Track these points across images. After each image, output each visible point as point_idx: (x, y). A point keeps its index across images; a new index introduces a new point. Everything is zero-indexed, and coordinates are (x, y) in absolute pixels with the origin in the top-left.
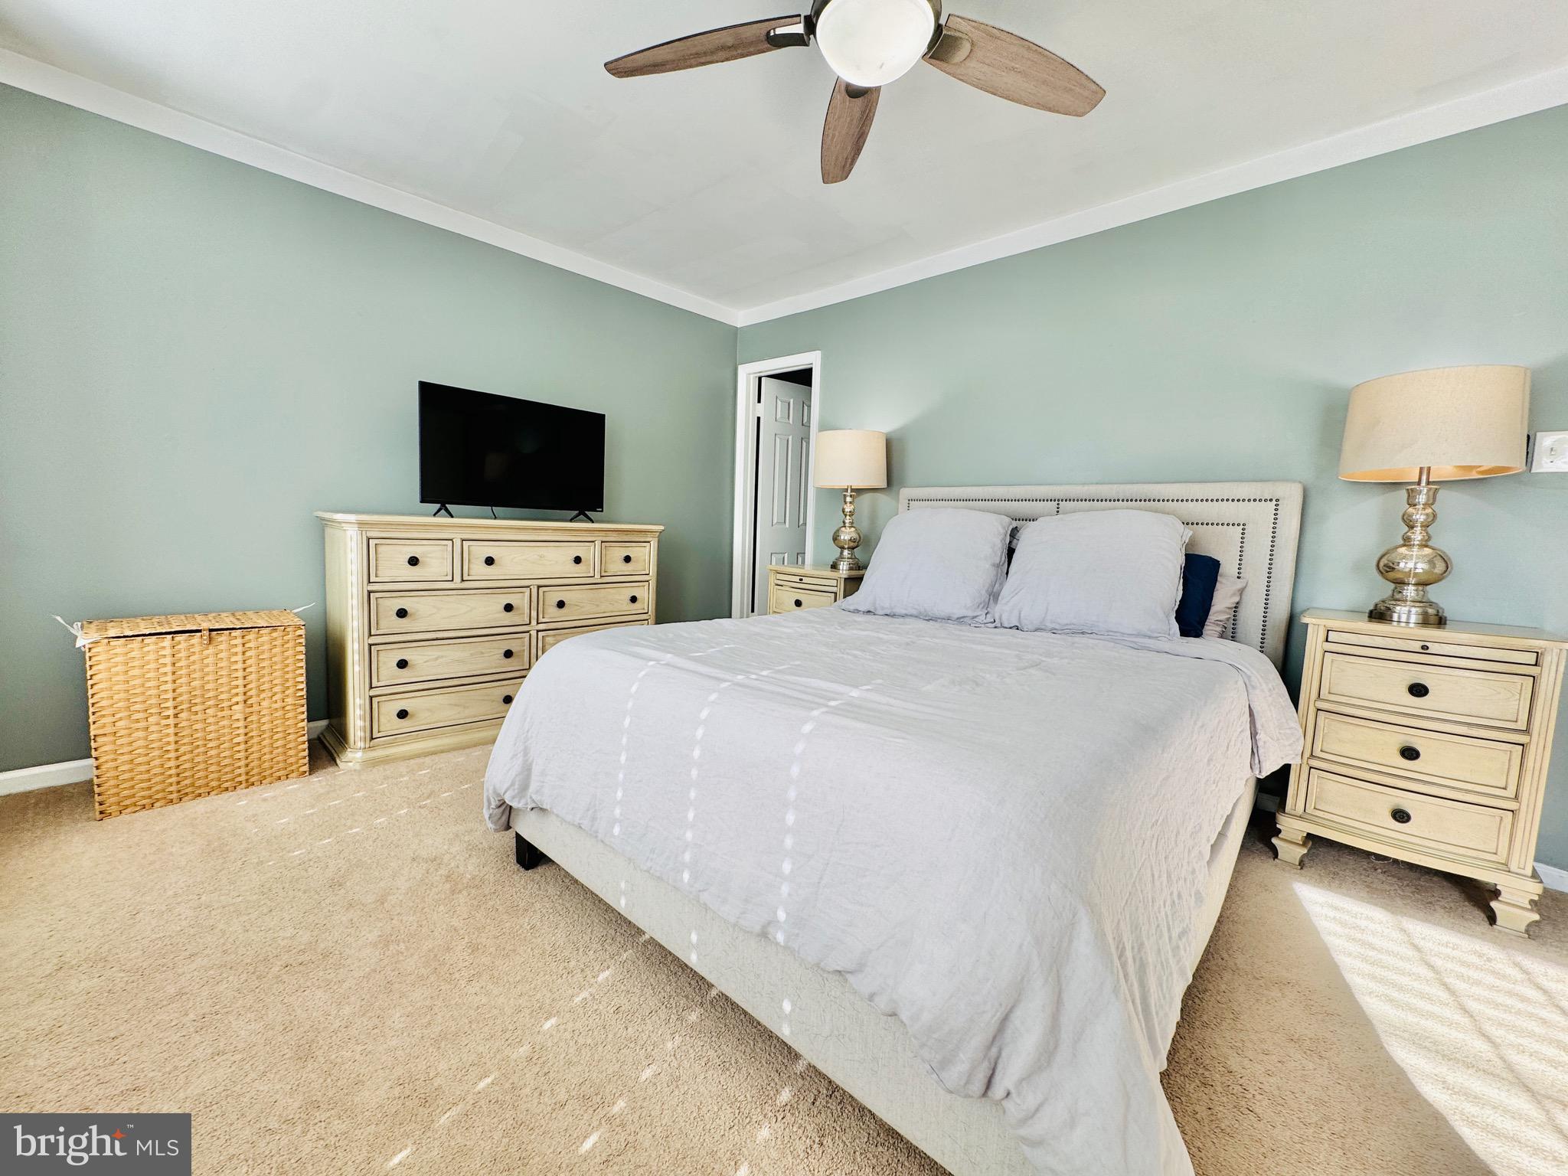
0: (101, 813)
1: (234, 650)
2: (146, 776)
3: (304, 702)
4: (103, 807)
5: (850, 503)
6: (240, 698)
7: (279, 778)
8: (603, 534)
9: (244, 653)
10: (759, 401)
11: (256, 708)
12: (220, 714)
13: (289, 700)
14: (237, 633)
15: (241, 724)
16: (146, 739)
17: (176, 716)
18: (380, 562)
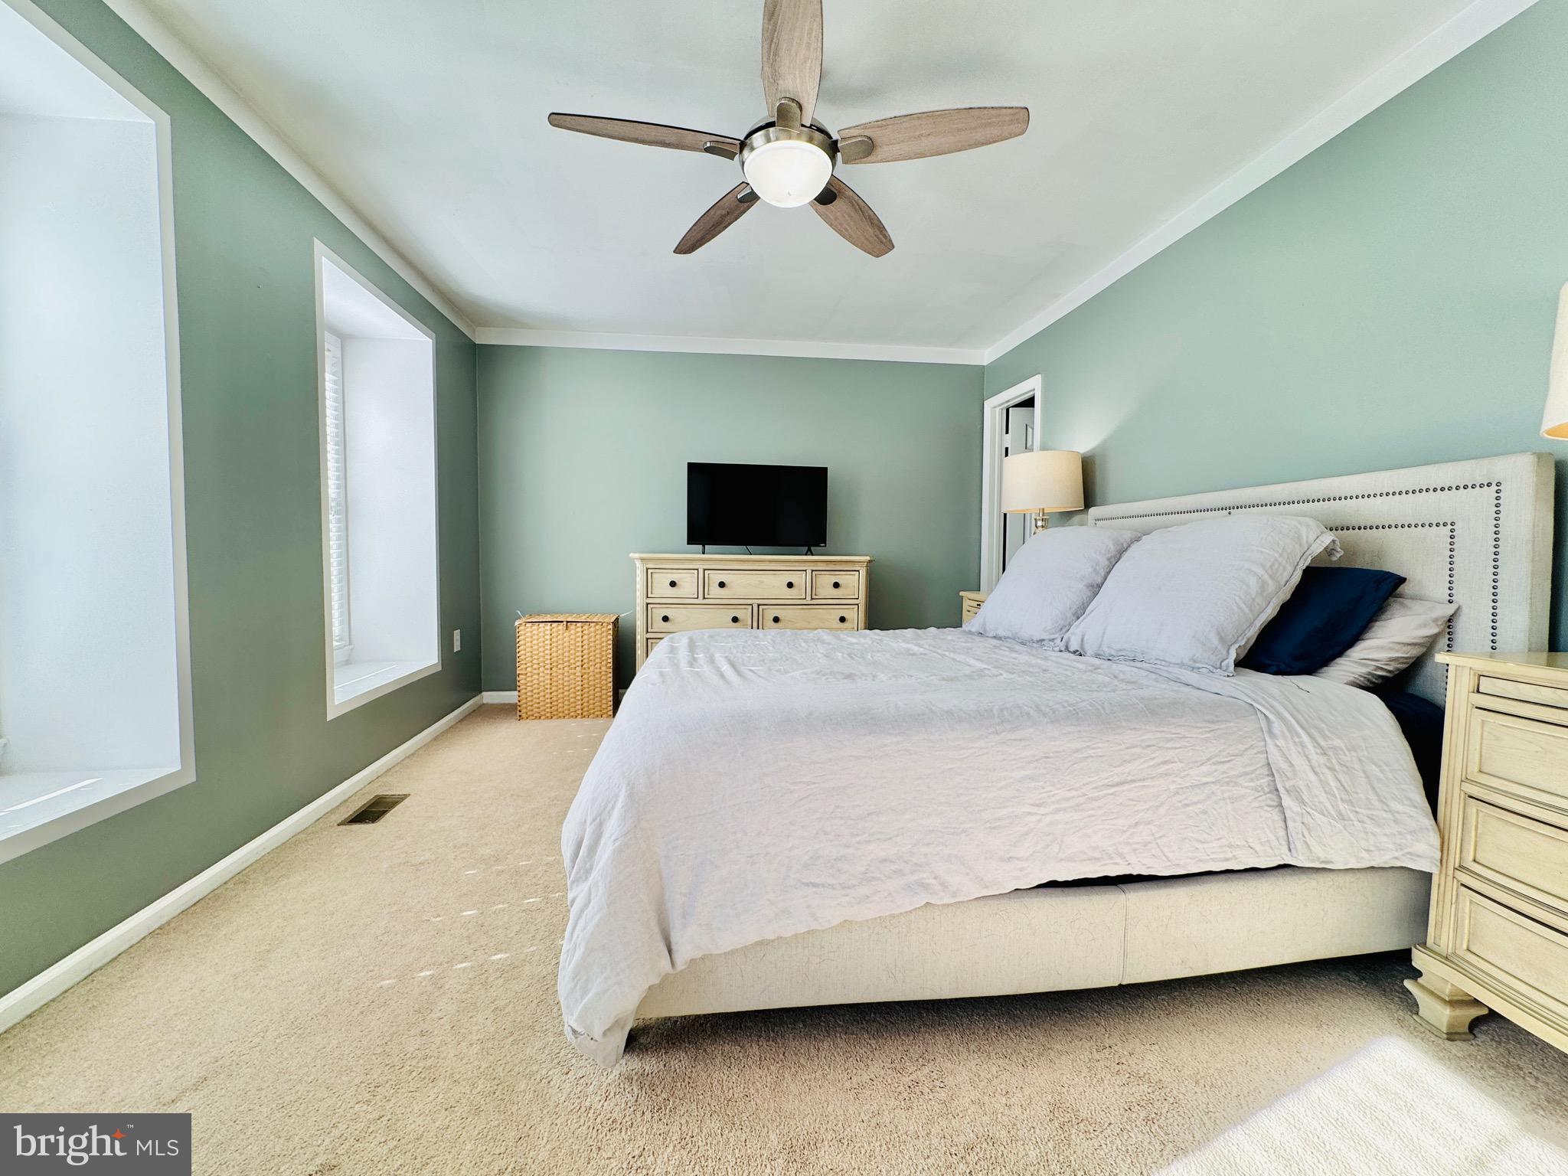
0: (520, 716)
1: (577, 635)
2: (537, 701)
3: (611, 670)
4: (520, 714)
5: (1042, 527)
6: (579, 664)
7: (597, 716)
8: (812, 564)
9: (582, 637)
10: (1007, 432)
11: (587, 671)
12: (570, 671)
13: (604, 668)
14: (579, 624)
15: (579, 679)
16: (538, 679)
17: (551, 669)
18: (654, 585)
